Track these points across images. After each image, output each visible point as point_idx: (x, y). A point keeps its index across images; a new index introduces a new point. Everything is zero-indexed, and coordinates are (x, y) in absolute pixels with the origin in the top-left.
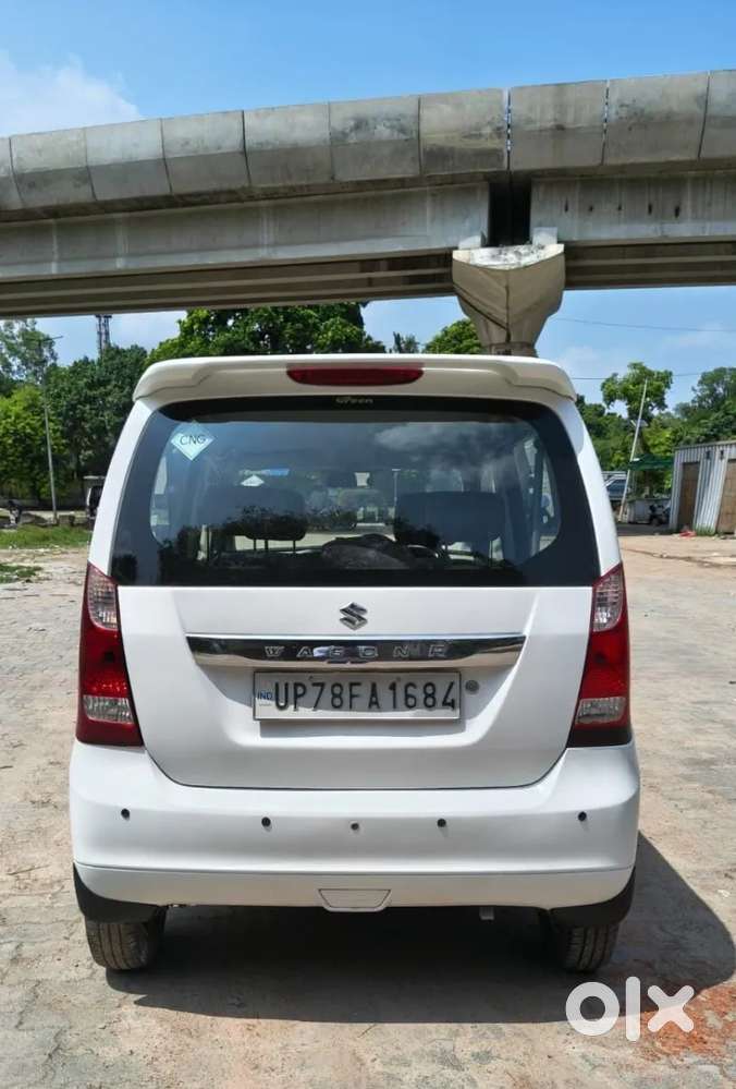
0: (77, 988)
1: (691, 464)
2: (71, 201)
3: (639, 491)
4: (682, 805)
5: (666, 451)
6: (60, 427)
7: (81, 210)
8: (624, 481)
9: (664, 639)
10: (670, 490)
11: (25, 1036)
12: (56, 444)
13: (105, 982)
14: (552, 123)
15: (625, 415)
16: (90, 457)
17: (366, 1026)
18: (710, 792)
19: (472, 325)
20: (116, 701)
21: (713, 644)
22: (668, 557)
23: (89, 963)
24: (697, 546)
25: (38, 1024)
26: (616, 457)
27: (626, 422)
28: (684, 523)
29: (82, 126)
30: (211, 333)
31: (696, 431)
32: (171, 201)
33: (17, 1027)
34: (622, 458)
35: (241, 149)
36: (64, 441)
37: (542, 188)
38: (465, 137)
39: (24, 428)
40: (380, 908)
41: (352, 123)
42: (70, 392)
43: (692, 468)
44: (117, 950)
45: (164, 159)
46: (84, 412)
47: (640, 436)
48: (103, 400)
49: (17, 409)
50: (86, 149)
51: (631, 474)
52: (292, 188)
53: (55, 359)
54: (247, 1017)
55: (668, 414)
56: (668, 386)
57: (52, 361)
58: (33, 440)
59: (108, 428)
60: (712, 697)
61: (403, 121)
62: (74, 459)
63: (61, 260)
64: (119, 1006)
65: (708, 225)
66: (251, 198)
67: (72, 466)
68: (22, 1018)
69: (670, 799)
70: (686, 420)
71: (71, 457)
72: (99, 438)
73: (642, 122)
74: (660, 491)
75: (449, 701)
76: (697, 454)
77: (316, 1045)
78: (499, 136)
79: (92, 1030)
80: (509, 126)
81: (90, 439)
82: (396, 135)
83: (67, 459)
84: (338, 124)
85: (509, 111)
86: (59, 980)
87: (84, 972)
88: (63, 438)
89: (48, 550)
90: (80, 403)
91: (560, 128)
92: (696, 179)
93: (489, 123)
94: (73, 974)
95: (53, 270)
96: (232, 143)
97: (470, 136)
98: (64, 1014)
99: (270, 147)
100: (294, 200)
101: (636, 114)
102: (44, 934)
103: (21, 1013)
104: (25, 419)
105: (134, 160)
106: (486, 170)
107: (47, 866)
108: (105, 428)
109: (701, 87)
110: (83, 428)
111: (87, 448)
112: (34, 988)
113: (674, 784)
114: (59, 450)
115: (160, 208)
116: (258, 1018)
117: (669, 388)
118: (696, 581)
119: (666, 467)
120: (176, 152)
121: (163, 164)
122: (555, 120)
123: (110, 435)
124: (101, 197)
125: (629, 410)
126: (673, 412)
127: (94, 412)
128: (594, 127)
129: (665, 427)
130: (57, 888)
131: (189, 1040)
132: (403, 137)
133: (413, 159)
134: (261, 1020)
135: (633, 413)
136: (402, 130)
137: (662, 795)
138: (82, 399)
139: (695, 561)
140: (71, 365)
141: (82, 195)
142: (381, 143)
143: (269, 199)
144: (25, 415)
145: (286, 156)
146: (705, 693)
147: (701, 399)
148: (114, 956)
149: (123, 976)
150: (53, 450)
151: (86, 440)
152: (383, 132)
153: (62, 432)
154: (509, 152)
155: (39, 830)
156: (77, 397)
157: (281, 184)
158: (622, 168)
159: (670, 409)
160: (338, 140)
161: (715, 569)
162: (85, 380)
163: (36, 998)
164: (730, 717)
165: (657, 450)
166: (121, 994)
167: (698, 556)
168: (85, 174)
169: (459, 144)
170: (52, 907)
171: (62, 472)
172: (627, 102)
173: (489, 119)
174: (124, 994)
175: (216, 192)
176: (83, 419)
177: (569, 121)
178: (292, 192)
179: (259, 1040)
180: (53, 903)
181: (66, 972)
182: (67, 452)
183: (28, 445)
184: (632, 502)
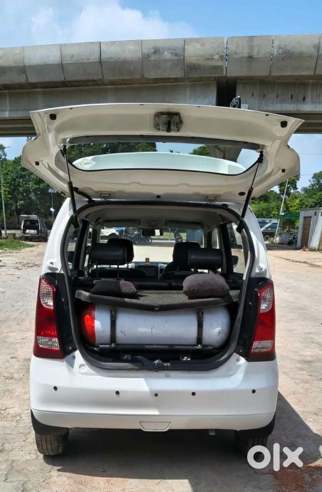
0: (31, 464)
1: (308, 217)
2: (16, 82)
3: (284, 228)
4: (298, 381)
5: (296, 209)
6: (8, 189)
7: (21, 86)
8: (277, 223)
9: (293, 302)
10: (298, 228)
11: (9, 485)
12: (6, 198)
13: (43, 461)
14: (247, 55)
15: (278, 192)
16: (22, 204)
17: (159, 480)
18: (309, 375)
19: (207, 149)
20: (52, 339)
21: (315, 306)
22: (296, 262)
23: (35, 452)
24: (309, 256)
25: (14, 480)
26: (274, 212)
27: (278, 195)
28: (304, 244)
29: (22, 46)
30: (83, 148)
31: (311, 200)
32: (64, 84)
33: (5, 481)
34: (276, 213)
35: (99, 60)
36: (10, 196)
37: (241, 86)
38: (206, 59)
40: (166, 430)
41: (152, 51)
42: (13, 172)
43: (308, 219)
44: (49, 447)
45: (62, 64)
46: (19, 182)
47: (285, 202)
48: (29, 177)
50: (24, 57)
51: (280, 220)
52: (123, 80)
53: (6, 156)
54: (106, 477)
55: (298, 192)
56: (298, 179)
57: (4, 157)
59: (31, 190)
60: (313, 330)
61: (176, 51)
62: (14, 204)
63: (10, 110)
64: (50, 472)
65: (318, 106)
66: (104, 84)
67: (14, 208)
68: (7, 477)
69: (293, 379)
70: (306, 195)
71: (13, 204)
72: (27, 194)
73: (288, 56)
74: (293, 228)
76: (310, 213)
77: (138, 489)
78: (222, 60)
79: (39, 482)
80: (227, 55)
81: (23, 195)
82: (173, 57)
83: (11, 205)
84: (145, 51)
85: (227, 48)
86: (22, 460)
87: (34, 456)
88: (9, 194)
89: (3, 251)
90: (17, 178)
91: (250, 57)
92: (313, 84)
93: (217, 53)
94: (28, 458)
95: (7, 115)
96: (95, 57)
97: (208, 59)
98: (26, 475)
99: (113, 60)
100: (124, 86)
101: (286, 52)
102: (14, 439)
103: (6, 475)
105: (47, 63)
106: (216, 76)
107: (13, 407)
108: (30, 190)
109: (316, 41)
110: (19, 190)
111: (21, 200)
112: (11, 464)
113: (295, 372)
114: (7, 200)
115: (59, 87)
116: (112, 477)
117: (299, 180)
118: (308, 274)
119: (297, 218)
120: (67, 61)
121: (61, 66)
122: (248, 53)
123: (32, 194)
124: (30, 81)
125: (280, 190)
126: (300, 191)
127: (24, 182)
128: (267, 57)
129: (296, 198)
130: (18, 418)
131: (81, 486)
132: (176, 58)
133: (181, 69)
134: (113, 478)
135: (282, 191)
136: (176, 55)
137: (289, 377)
138: (19, 176)
139: (308, 264)
140: (13, 159)
141: (22, 79)
142: (166, 60)
143: (111, 85)
145: (121, 65)
146: (310, 329)
147: (313, 185)
148: (48, 450)
149: (51, 458)
150: (4, 200)
151: (20, 196)
152: (167, 55)
153: (9, 191)
154: (226, 67)
155: (8, 390)
156: (16, 175)
157: (118, 78)
158: (280, 77)
159: (299, 190)
160: (146, 58)
161: (317, 268)
162: (20, 166)
163: (13, 469)
164: (319, 341)
165: (292, 208)
166: (50, 466)
167: (309, 261)
168: (23, 69)
169: (202, 62)
170: (17, 427)
171: (9, 211)
172: (282, 46)
173: (217, 51)
174: (52, 466)
175: (87, 81)
176: (19, 185)
177: (255, 55)
178: (123, 82)
179: (112, 486)
180: (17, 425)
181: (25, 456)
182: (11, 201)
184: (280, 234)
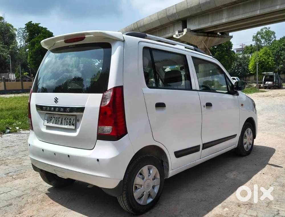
6: (273, 58)
16: (282, 67)
36: (274, 63)
39: (262, 59)
40: (66, 178)
42: (278, 47)
46: (281, 53)
49: (261, 54)
57: (275, 39)
58: (265, 63)
62: (277, 68)
75: (73, 124)
79: (30, 195)
81: (283, 61)
95: (258, 12)
104: (263, 57)
110: (281, 58)
111: (282, 64)
114: (273, 66)
138: (281, 49)
140: (279, 39)
144: (263, 56)
151: (281, 62)
153: (274, 60)
156: (280, 49)
162: (283, 43)
176: (281, 55)
183: (263, 65)
